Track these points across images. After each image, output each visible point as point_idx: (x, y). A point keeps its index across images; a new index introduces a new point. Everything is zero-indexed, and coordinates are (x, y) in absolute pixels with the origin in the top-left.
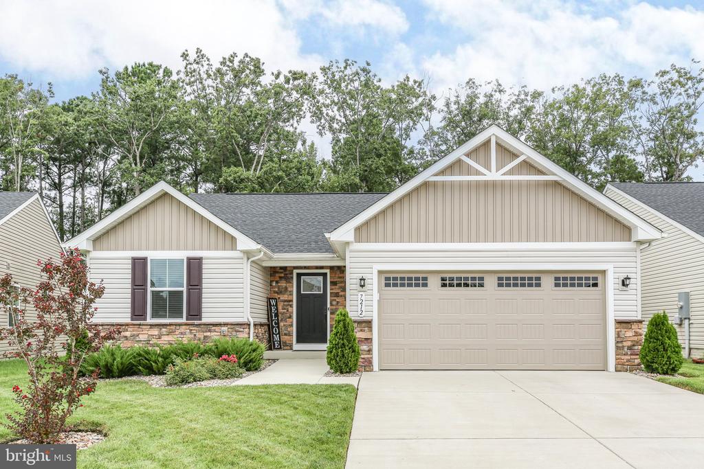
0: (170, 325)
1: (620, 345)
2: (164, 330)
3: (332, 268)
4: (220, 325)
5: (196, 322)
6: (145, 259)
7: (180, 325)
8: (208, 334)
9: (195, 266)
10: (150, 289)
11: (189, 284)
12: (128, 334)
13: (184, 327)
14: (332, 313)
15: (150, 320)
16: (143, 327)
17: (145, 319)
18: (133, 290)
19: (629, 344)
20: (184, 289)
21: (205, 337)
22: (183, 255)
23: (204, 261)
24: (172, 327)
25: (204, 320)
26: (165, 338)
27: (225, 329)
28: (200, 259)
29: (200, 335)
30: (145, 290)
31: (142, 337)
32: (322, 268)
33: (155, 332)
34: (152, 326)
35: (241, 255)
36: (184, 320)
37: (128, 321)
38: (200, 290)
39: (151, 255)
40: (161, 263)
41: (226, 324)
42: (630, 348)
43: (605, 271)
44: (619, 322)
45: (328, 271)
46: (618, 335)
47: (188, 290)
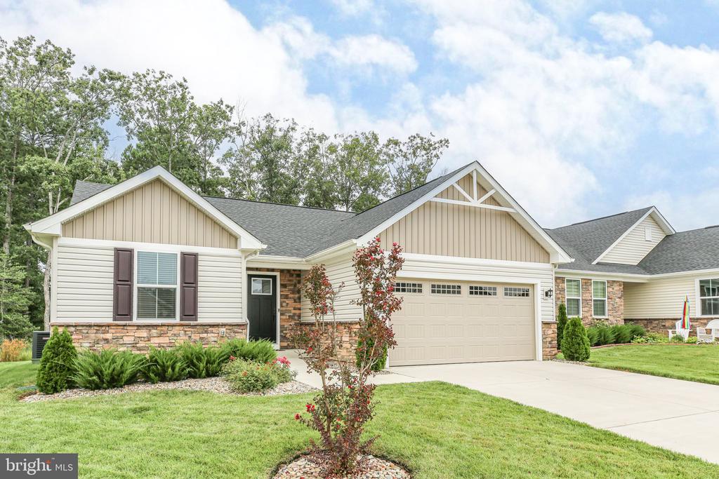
0: (162, 325)
1: (545, 340)
2: (155, 331)
3: (282, 271)
4: (217, 325)
5: (192, 323)
6: (131, 251)
7: (173, 326)
8: (205, 335)
9: (190, 263)
10: (136, 285)
11: (184, 281)
12: (109, 336)
13: (177, 328)
14: (281, 314)
15: (136, 320)
16: (128, 328)
17: (131, 319)
18: (116, 285)
19: (550, 339)
20: (178, 287)
21: (201, 338)
22: (177, 249)
23: (200, 258)
24: (164, 328)
25: (200, 321)
26: (155, 341)
27: (223, 329)
28: (195, 256)
29: (196, 337)
30: (131, 286)
31: (127, 340)
32: (273, 270)
33: (144, 333)
34: (139, 327)
35: (239, 254)
36: (177, 320)
37: (110, 321)
38: (196, 288)
39: (138, 247)
40: (149, 257)
41: (223, 325)
42: (550, 343)
43: (533, 285)
44: (544, 323)
45: (278, 274)
46: (544, 332)
47: (183, 288)
